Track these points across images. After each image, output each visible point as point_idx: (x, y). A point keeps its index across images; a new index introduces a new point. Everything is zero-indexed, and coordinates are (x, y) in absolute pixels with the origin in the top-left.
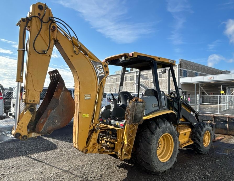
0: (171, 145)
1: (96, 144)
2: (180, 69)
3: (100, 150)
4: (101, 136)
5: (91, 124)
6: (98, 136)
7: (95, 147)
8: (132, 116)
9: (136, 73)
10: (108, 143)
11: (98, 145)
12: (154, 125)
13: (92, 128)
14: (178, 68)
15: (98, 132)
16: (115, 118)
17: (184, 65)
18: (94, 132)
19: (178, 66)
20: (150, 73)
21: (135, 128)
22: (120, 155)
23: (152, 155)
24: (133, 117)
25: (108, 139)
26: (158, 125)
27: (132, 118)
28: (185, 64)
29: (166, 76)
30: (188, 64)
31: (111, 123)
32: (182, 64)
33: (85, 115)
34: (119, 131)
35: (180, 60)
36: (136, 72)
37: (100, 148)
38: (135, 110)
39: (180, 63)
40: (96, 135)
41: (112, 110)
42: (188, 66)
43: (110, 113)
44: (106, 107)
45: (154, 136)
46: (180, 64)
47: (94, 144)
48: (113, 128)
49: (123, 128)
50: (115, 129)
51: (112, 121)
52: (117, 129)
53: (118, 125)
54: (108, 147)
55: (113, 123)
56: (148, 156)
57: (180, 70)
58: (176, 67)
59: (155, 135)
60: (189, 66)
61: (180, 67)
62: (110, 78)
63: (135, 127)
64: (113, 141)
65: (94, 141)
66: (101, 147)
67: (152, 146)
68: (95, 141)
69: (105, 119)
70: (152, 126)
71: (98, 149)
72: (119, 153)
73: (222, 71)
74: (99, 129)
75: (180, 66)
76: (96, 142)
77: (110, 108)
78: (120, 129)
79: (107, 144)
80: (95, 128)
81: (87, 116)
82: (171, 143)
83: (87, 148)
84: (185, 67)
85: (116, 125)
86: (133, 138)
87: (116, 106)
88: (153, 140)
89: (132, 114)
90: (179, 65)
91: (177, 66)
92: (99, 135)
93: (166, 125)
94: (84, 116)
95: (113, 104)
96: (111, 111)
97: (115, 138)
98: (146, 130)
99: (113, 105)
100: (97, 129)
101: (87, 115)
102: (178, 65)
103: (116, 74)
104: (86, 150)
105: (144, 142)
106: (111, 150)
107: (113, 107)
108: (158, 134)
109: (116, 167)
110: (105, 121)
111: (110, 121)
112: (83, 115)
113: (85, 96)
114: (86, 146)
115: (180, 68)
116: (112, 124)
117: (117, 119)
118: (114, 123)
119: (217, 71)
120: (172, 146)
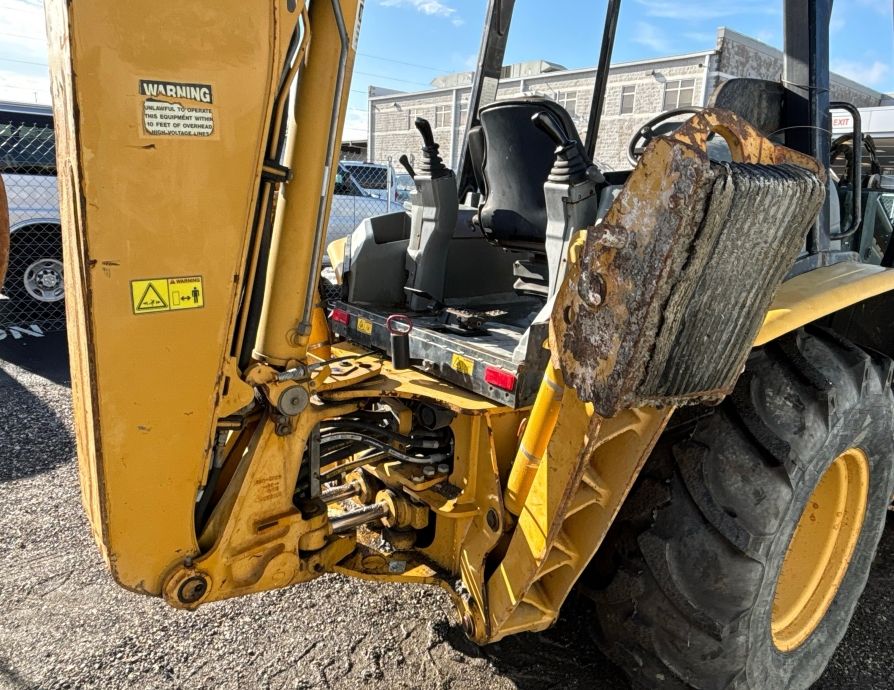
0: (838, 520)
1: (283, 522)
2: (715, 74)
3: (316, 559)
4: (325, 447)
5: (232, 368)
6: (306, 455)
7: (270, 545)
8: (651, 333)
9: (521, 87)
10: (384, 499)
11: (297, 525)
12: (778, 392)
13: (243, 396)
14: (706, 70)
15: (305, 424)
16: (441, 306)
17: (734, 59)
18: (269, 427)
19: (710, 61)
20: (585, 88)
21: (633, 427)
22: (472, 602)
23: (742, 639)
24: (665, 343)
25: (386, 465)
26: (814, 393)
27: (653, 349)
28: (737, 54)
29: (652, 103)
30: (751, 54)
31: (411, 349)
32: (726, 53)
33: (160, 285)
34: (476, 421)
35: (722, 34)
36: (525, 81)
37: (315, 542)
38: (697, 265)
39: (718, 48)
40: (281, 448)
41: (422, 250)
42: (748, 66)
43: (406, 274)
44: (375, 222)
45: (785, 493)
46: (719, 53)
47: (264, 524)
48: (423, 398)
49: (508, 400)
50: (443, 407)
51: (418, 335)
52: (457, 401)
53: (470, 372)
54: (384, 521)
55: (422, 353)
56: (712, 645)
57: (713, 82)
58: (701, 66)
59: (789, 484)
60: (755, 65)
61: (715, 65)
62: (411, 107)
63: (637, 419)
64: (419, 487)
65: (262, 500)
66: (325, 538)
67: (755, 575)
68: (270, 497)
69: (366, 316)
70: (762, 396)
71: (305, 555)
72: (464, 585)
73: (883, 96)
74: (315, 400)
75: (719, 61)
76: (284, 502)
77: (407, 236)
78: (483, 411)
79: (378, 502)
80: (273, 396)
81: (178, 294)
82: (841, 507)
83: (202, 565)
84: (737, 67)
85: (447, 367)
86: (602, 502)
87: (449, 218)
88: (773, 525)
89: (656, 304)
90: (716, 58)
91: (706, 63)
92: (308, 443)
93: (867, 387)
94: (151, 295)
95: (426, 204)
96: (413, 253)
97: (435, 465)
98: (703, 435)
99: (431, 212)
100: (286, 408)
101: (186, 289)
102: (711, 56)
103: (435, 89)
104: (193, 585)
105: (690, 532)
106: (404, 544)
107: (430, 227)
108: (811, 467)
109: (434, 645)
110: (365, 326)
111: (406, 335)
112: (139, 288)
113: (150, 90)
114: (190, 544)
115: (718, 69)
116: (419, 362)
117: (459, 321)
118: (431, 352)
119: (861, 96)
120: (847, 525)
